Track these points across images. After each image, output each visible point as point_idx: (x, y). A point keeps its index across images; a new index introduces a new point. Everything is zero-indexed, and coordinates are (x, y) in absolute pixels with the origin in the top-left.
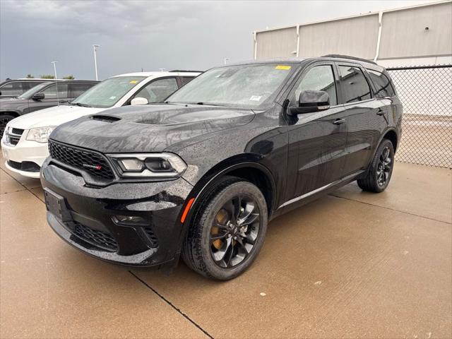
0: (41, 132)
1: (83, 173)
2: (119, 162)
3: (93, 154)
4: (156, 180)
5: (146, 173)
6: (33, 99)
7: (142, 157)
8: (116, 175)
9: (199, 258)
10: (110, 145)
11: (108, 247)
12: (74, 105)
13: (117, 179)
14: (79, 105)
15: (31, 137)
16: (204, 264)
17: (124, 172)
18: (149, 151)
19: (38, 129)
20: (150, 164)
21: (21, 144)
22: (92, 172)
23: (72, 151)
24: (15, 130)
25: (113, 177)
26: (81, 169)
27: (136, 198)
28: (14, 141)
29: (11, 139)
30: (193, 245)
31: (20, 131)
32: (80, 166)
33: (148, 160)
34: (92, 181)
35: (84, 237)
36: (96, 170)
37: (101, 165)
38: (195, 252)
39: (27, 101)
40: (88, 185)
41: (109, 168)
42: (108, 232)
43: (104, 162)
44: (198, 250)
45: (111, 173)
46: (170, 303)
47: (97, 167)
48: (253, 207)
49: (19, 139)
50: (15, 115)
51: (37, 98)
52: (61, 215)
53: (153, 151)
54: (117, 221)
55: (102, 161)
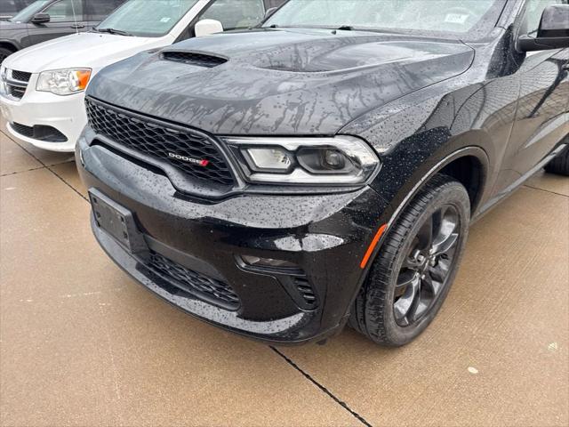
0: (59, 77)
1: (167, 168)
2: (243, 152)
3: (189, 134)
4: (319, 191)
5: (298, 176)
6: (34, 23)
7: (291, 144)
8: (239, 180)
9: (378, 320)
10: (226, 117)
11: (219, 300)
12: (103, 31)
13: (241, 186)
14: (110, 31)
15: (43, 85)
16: (385, 329)
17: (253, 172)
18: (308, 132)
19: (53, 72)
20: (307, 157)
21: (28, 97)
22: (186, 170)
23: (141, 125)
24: (17, 74)
25: (233, 182)
26: (162, 161)
27: (284, 226)
28: (18, 92)
29: (12, 88)
30: (370, 299)
31: (26, 76)
32: (162, 156)
33: (302, 150)
34: (188, 187)
35: (168, 276)
36: (196, 166)
37: (208, 158)
38: (372, 312)
39: (25, 25)
40: (181, 195)
41: (224, 165)
42: (221, 278)
43: (215, 151)
44: (378, 309)
45: (230, 173)
46: (324, 390)
47: (200, 162)
48: (454, 225)
49: (24, 89)
50: (11, 48)
51: (39, 22)
52: (128, 242)
53: (316, 132)
54: (243, 265)
55: (208, 150)
